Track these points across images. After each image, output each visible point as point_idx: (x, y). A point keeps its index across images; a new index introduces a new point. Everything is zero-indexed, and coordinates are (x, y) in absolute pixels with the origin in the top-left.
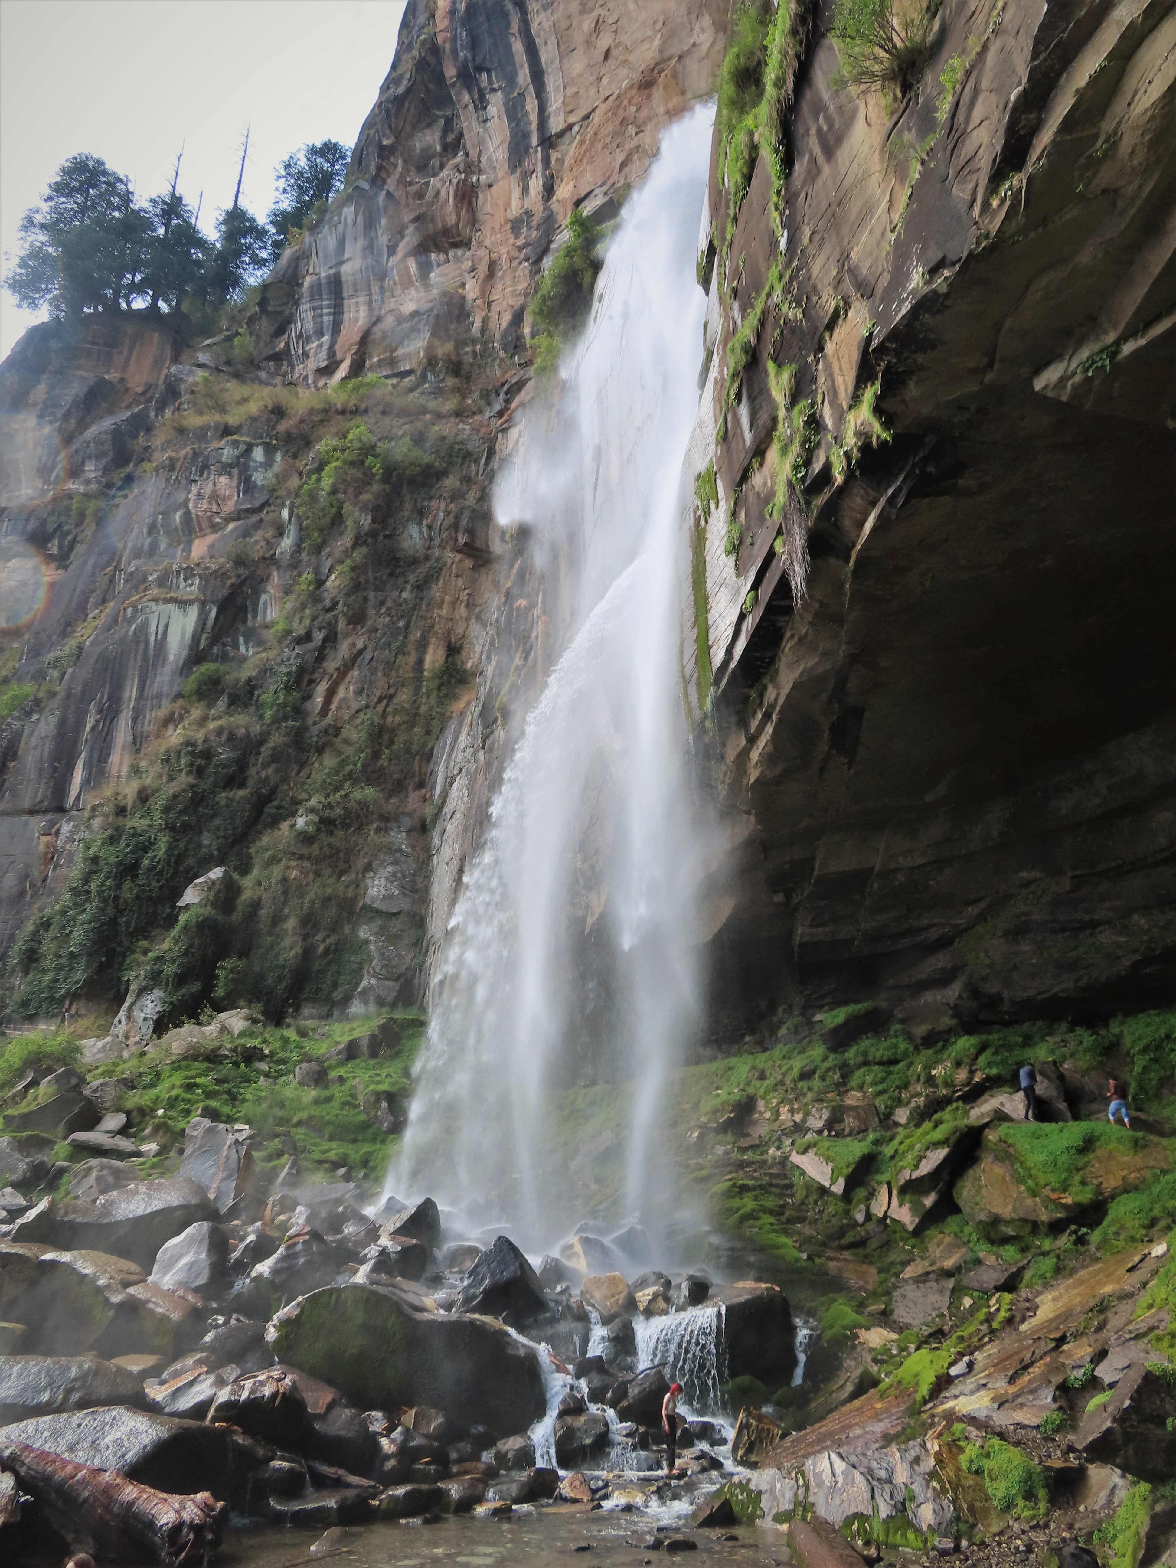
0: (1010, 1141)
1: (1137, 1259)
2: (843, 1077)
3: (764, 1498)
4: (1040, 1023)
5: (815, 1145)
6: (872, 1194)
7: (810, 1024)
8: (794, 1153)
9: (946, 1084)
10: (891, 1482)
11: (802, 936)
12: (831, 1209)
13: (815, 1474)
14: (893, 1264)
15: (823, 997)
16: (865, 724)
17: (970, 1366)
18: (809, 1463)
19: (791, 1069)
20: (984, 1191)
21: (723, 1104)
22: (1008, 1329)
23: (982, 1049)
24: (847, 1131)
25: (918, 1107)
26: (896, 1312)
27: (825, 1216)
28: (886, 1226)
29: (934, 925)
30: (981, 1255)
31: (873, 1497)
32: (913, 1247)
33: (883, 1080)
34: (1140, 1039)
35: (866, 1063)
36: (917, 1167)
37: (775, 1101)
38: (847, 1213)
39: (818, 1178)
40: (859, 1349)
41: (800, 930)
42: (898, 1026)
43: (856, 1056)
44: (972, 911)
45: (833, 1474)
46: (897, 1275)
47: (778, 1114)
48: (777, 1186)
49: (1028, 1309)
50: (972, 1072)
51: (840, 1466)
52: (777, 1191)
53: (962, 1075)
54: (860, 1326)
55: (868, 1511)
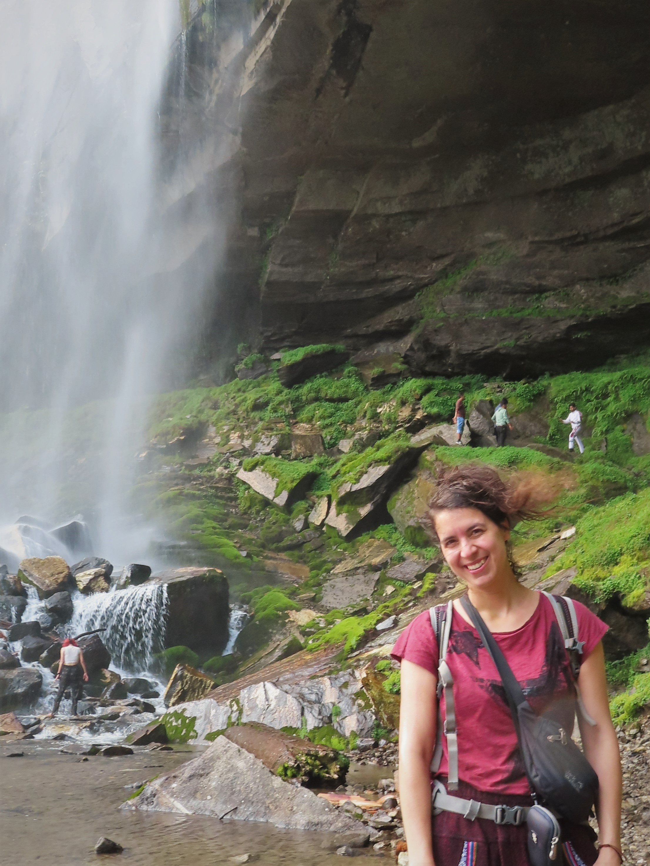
0: (445, 460)
1: (547, 542)
2: (295, 410)
3: (198, 722)
4: (479, 376)
5: (263, 463)
6: (312, 507)
7: (267, 361)
8: (242, 470)
9: (389, 421)
10: (320, 703)
11: (271, 273)
12: (272, 518)
13: (249, 700)
14: (325, 562)
15: (282, 340)
16: (369, 45)
17: (396, 623)
18: (244, 693)
19: (245, 400)
20: (415, 502)
21: (174, 427)
22: (430, 597)
23: (427, 390)
24: (293, 455)
25: (361, 439)
26: (325, 599)
27: (266, 524)
28: (323, 533)
29: (399, 277)
30: (406, 554)
31: (302, 714)
32: (345, 550)
33: (331, 415)
34: (564, 390)
35: (317, 399)
36: (358, 480)
37: (226, 428)
38: (287, 521)
39: (262, 491)
40: (289, 625)
41: (269, 268)
42: (351, 368)
43: (309, 392)
44: (437, 266)
45: (267, 699)
46: (328, 571)
47: (227, 439)
48: (221, 498)
49: (449, 583)
50: (414, 411)
51: (273, 692)
52: (222, 502)
53: (405, 413)
54: (291, 608)
55: (297, 724)
